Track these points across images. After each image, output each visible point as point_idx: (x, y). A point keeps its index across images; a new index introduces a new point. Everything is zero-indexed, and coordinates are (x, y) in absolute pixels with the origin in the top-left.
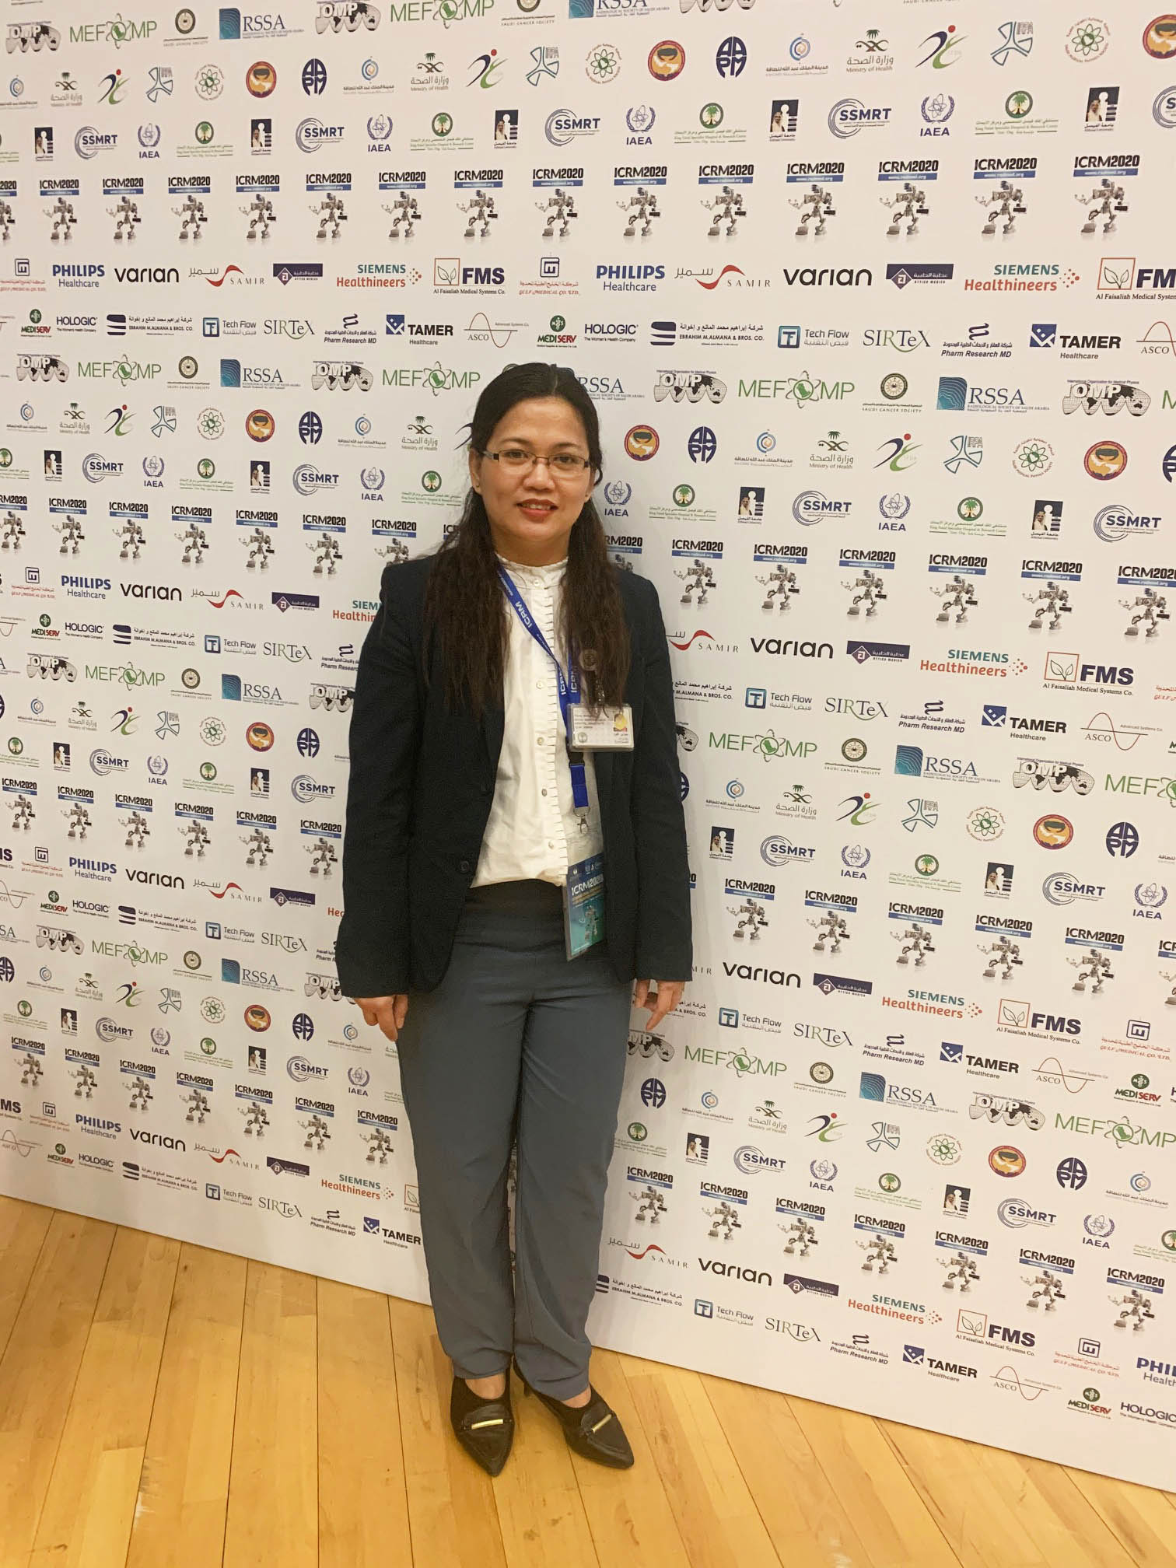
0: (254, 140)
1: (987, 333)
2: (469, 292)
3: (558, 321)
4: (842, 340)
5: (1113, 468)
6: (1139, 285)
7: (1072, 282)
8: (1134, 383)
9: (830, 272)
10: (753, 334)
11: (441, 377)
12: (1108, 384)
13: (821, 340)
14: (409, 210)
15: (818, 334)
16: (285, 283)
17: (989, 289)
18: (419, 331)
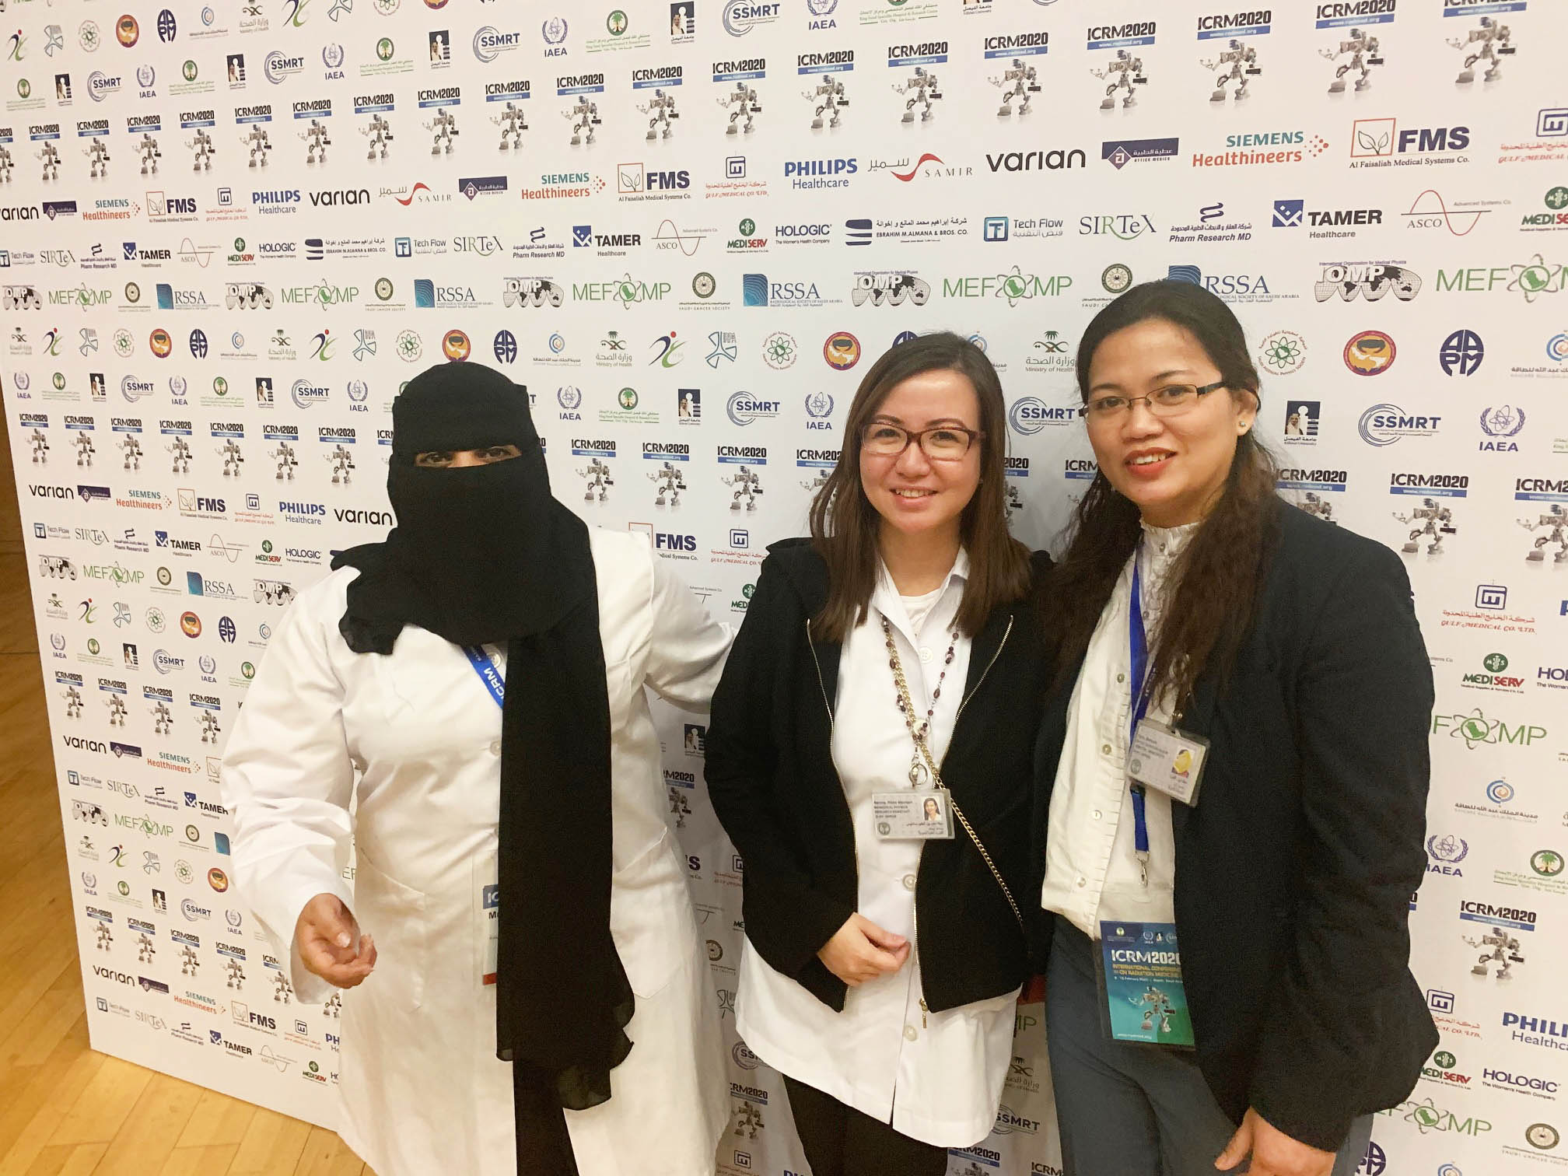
0: (433, 53)
1: (1221, 214)
2: (654, 198)
3: (748, 224)
4: (1055, 229)
5: (1380, 361)
6: (1402, 149)
7: (1320, 151)
8: (1400, 262)
9: (1038, 154)
10: (956, 227)
11: (631, 290)
12: (1368, 265)
13: (1032, 230)
14: (589, 116)
15: (1028, 224)
16: (471, 198)
17: (1221, 164)
18: (606, 242)
